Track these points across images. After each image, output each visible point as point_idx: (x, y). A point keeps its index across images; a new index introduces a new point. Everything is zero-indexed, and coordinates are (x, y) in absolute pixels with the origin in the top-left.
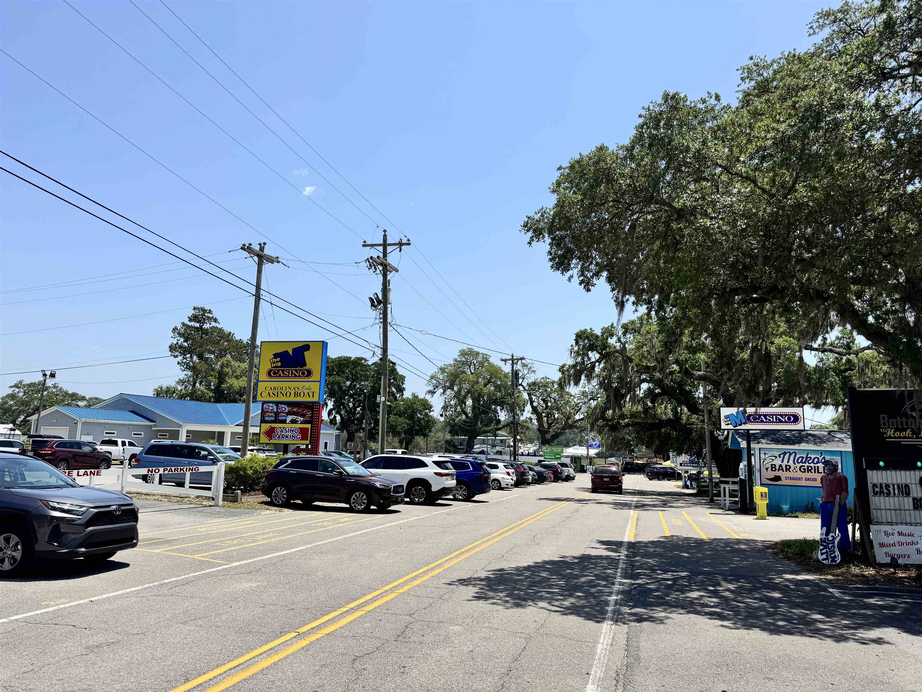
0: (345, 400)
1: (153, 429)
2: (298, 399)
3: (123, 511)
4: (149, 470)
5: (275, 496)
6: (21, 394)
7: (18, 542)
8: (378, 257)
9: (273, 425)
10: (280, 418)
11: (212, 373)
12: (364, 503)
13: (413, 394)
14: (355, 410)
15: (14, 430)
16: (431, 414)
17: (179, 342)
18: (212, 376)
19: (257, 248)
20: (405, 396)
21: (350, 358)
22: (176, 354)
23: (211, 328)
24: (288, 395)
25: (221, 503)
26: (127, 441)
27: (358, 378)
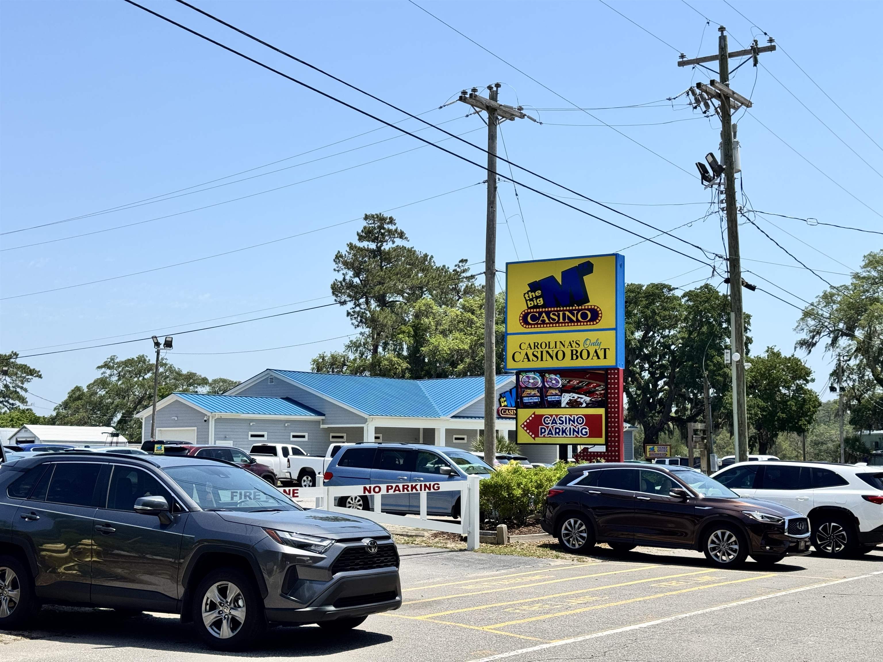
0: (635, 366)
1: (322, 426)
2: (579, 363)
3: (380, 547)
4: (365, 488)
5: (567, 535)
6: (115, 379)
7: (239, 595)
8: (712, 82)
9: (539, 411)
10: (550, 399)
11: (403, 328)
12: (735, 551)
13: (770, 350)
14: (655, 385)
15: (117, 435)
16: (809, 386)
17: (348, 278)
18: (404, 332)
19: (484, 94)
20: (752, 355)
21: (640, 286)
22: (344, 298)
23: (395, 249)
24: (560, 355)
25: (477, 545)
26: (290, 447)
27: (656, 324)
